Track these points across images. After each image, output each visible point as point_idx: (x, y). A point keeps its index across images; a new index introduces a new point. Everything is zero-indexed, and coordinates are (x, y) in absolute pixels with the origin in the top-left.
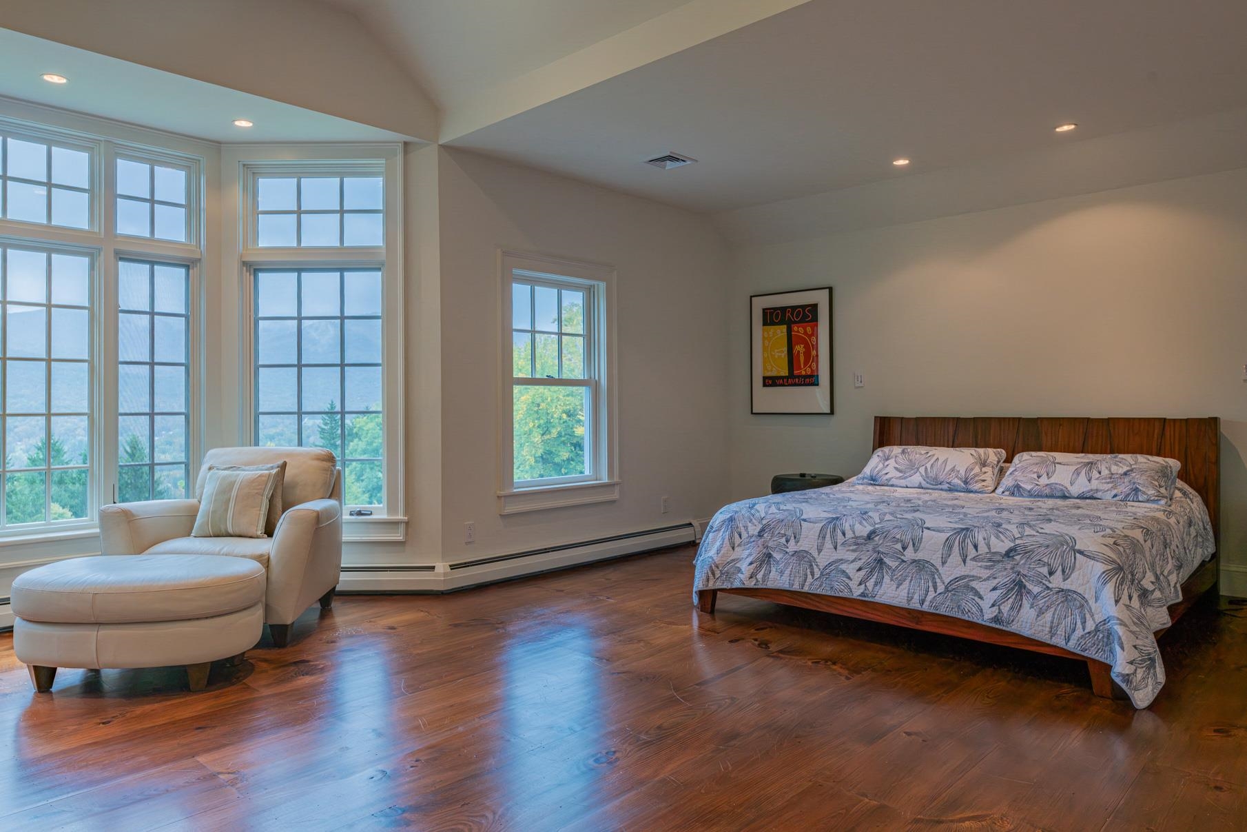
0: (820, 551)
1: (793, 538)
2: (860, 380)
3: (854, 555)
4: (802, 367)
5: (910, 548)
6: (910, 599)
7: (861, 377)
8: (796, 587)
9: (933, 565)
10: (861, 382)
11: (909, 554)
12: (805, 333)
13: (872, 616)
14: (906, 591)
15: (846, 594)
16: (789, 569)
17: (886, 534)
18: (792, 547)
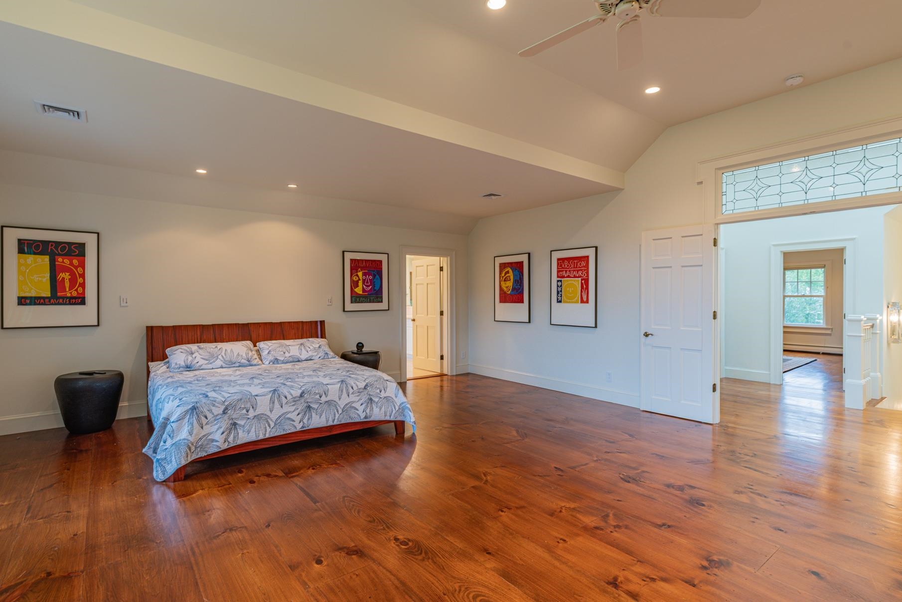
0: (271, 411)
1: (251, 408)
2: (125, 301)
3: (294, 408)
4: (67, 290)
5: (324, 396)
6: (327, 421)
7: (126, 299)
8: (261, 437)
9: (335, 401)
10: (126, 303)
11: (324, 399)
12: (71, 264)
13: (307, 437)
14: (325, 418)
15: (293, 430)
16: (254, 428)
17: (309, 392)
18: (252, 414)
